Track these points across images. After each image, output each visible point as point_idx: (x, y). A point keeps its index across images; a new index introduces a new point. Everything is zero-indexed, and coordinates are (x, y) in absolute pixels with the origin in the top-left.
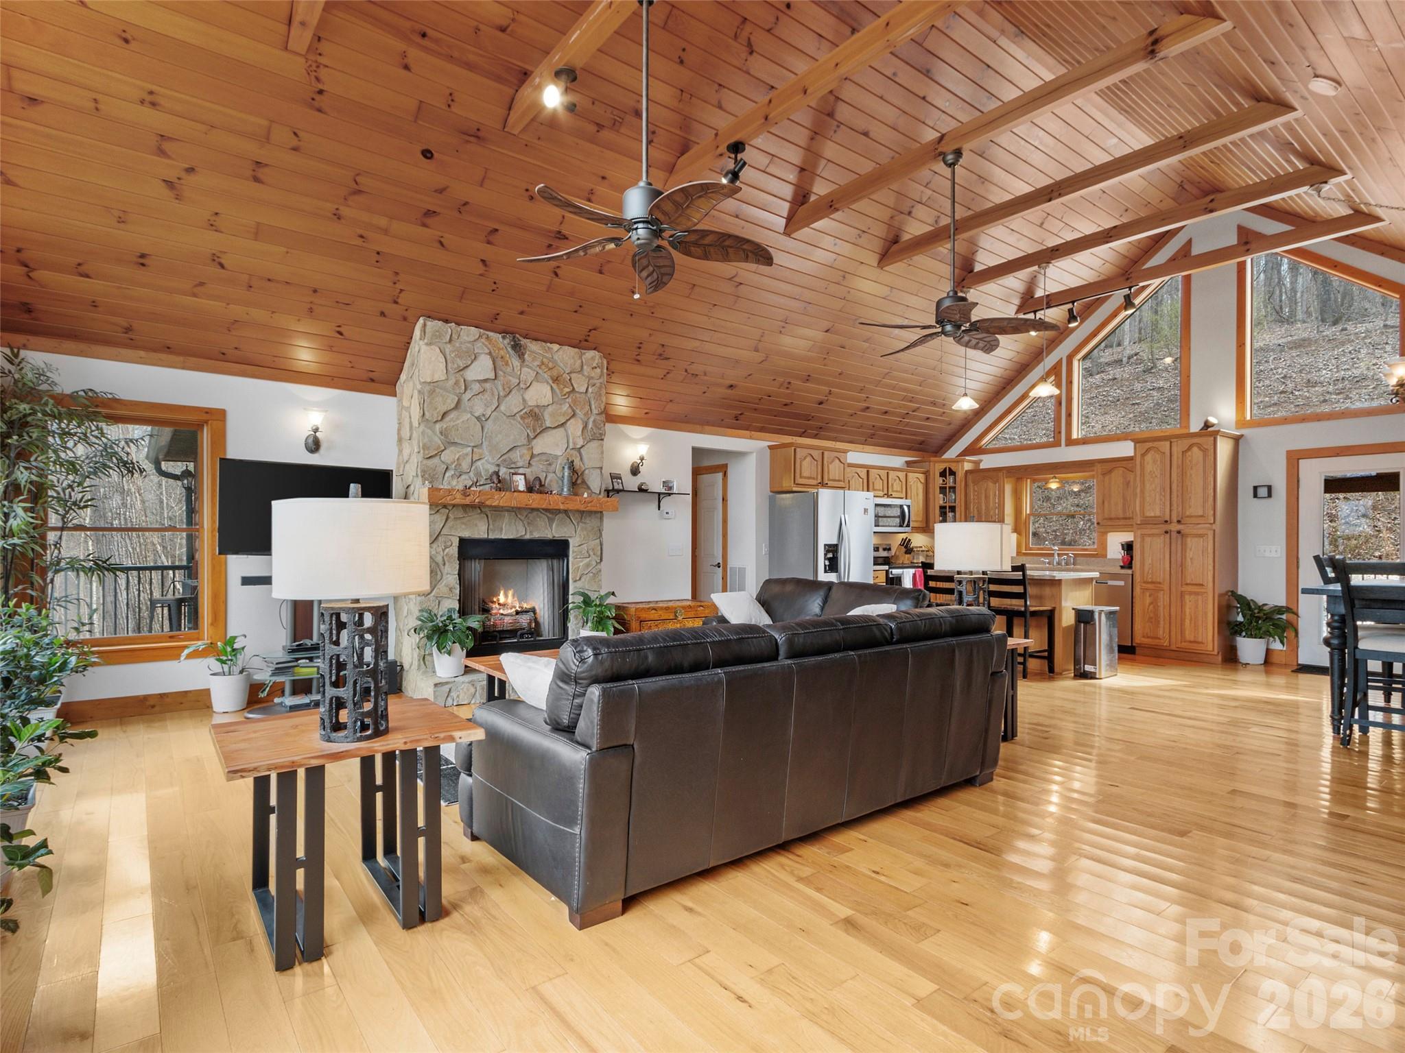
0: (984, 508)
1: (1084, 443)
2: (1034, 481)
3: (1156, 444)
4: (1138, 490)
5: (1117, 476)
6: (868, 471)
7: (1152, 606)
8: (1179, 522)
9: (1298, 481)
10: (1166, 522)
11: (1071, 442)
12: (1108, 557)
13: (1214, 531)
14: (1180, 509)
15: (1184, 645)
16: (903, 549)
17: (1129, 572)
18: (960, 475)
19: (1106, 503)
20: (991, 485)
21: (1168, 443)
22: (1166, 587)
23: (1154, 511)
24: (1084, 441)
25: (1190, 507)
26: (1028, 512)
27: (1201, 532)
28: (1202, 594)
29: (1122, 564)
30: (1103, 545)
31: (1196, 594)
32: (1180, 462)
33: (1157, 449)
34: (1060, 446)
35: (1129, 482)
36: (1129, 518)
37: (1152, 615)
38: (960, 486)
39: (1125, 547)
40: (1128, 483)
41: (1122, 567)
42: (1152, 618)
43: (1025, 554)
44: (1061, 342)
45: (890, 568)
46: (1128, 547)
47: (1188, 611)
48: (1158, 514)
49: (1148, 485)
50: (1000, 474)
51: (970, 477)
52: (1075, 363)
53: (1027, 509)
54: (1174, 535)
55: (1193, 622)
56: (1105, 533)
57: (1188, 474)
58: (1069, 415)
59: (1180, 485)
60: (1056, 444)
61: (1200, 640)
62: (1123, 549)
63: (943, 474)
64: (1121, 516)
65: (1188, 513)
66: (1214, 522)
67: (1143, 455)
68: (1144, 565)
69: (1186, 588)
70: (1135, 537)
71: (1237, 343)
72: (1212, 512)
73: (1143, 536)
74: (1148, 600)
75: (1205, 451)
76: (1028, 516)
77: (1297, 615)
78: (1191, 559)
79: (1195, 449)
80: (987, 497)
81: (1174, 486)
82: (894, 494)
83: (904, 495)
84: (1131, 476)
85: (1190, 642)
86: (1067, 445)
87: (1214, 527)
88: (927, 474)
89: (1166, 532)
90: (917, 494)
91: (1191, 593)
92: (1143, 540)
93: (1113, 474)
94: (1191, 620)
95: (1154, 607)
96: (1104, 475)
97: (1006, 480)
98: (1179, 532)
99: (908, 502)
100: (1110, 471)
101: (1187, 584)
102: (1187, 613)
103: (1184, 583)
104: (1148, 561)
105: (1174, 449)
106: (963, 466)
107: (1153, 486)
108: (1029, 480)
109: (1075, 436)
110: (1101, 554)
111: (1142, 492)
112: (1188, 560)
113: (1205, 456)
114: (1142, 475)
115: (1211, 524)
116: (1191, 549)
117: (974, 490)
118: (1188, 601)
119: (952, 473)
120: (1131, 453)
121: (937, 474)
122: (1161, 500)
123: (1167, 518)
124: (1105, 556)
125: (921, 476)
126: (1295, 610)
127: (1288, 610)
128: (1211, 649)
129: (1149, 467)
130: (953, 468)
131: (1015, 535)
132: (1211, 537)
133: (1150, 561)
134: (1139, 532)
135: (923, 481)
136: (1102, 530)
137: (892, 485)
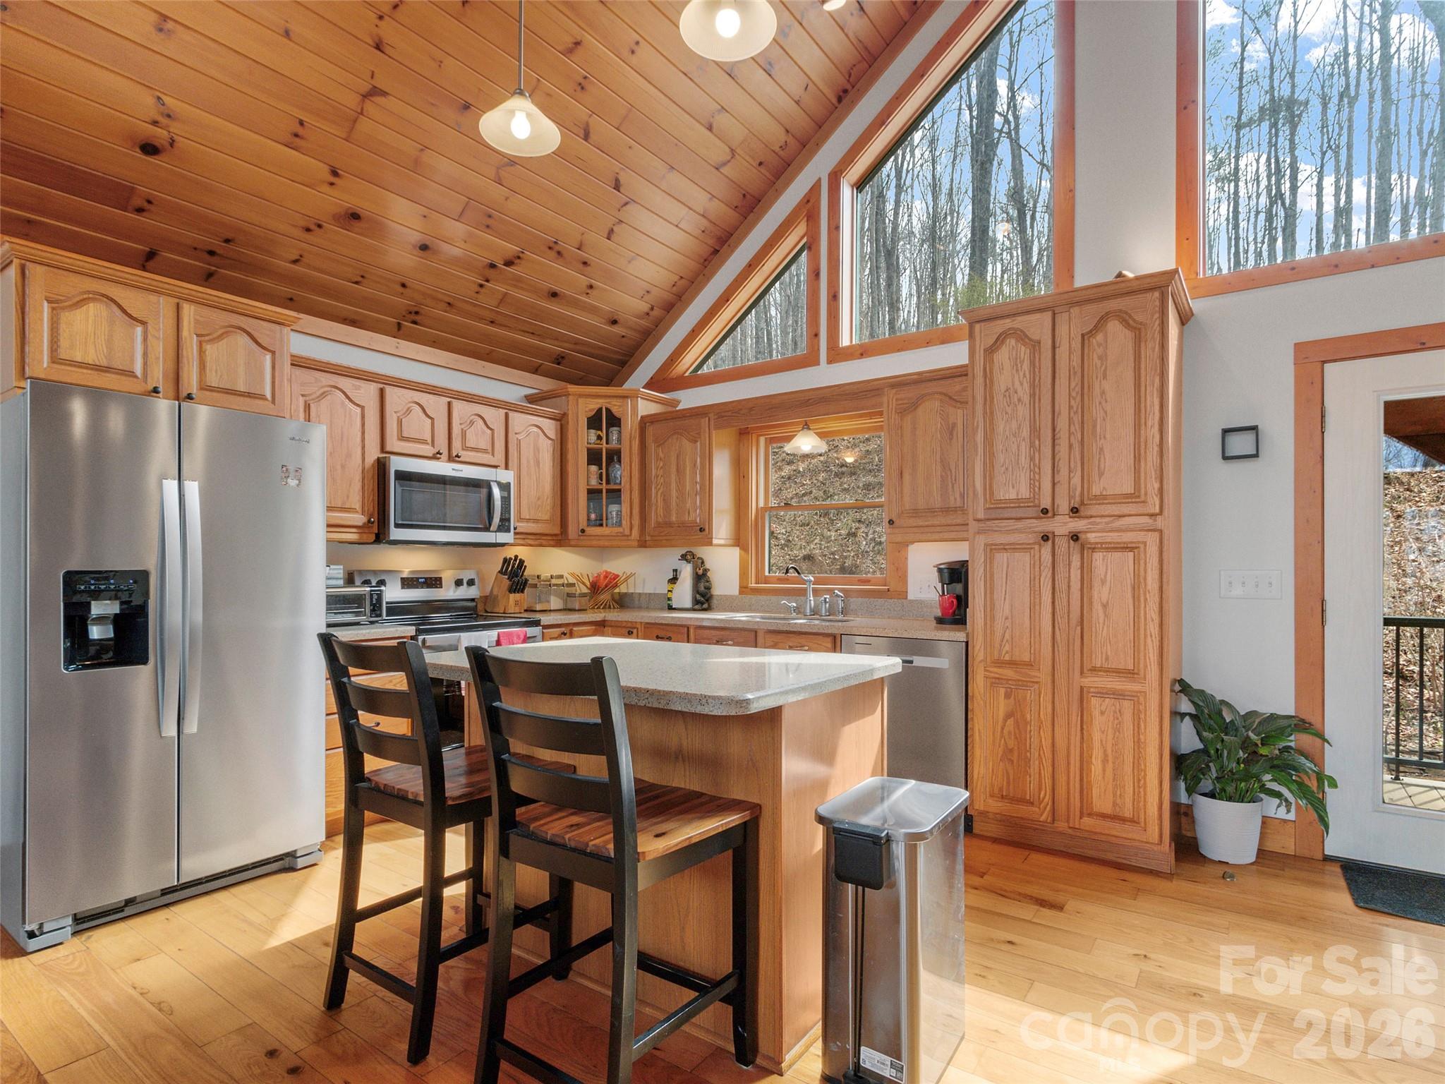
0: (674, 494)
1: (862, 355)
2: (771, 441)
3: (1019, 322)
4: (980, 437)
5: (930, 414)
6: (382, 392)
7: (1010, 722)
8: (1075, 510)
9: (1323, 416)
10: (1045, 511)
11: (838, 354)
12: (911, 596)
13: (1161, 531)
14: (1076, 480)
15: (1088, 822)
16: (505, 581)
17: (961, 636)
18: (630, 425)
19: (907, 477)
20: (686, 444)
21: (1047, 317)
22: (1044, 676)
23: (1014, 487)
24: (861, 352)
25: (1101, 474)
26: (761, 504)
27: (1128, 537)
28: (1134, 697)
29: (939, 614)
30: (901, 573)
31: (1118, 695)
32: (1076, 361)
33: (1021, 336)
34: (817, 363)
35: (954, 425)
36: (955, 510)
37: (1011, 744)
38: (630, 450)
39: (946, 575)
40: (951, 430)
41: (940, 621)
42: (1011, 751)
43: (756, 591)
44: (818, 146)
45: (419, 632)
46: (955, 574)
47: (1097, 736)
48: (1025, 493)
49: (1001, 426)
50: (705, 421)
51: (650, 430)
52: (846, 192)
53: (758, 498)
54: (1062, 544)
55: (1110, 766)
56: (906, 544)
57: (1097, 391)
58: (834, 297)
59: (1077, 419)
60: (809, 360)
61: (1128, 813)
62: (942, 581)
63: (594, 422)
64: (937, 502)
65: (1096, 490)
66: (1161, 513)
67: (991, 350)
68: (993, 618)
69: (1091, 681)
70: (972, 551)
71: (1178, 103)
72: (1157, 485)
73: (992, 549)
74: (1002, 706)
75: (1138, 332)
76: (761, 512)
77: (1321, 736)
78: (1105, 606)
79: (1114, 326)
80: (680, 471)
81: (1062, 424)
82: (466, 456)
83: (499, 458)
84: (957, 415)
85: (1104, 816)
86: (830, 362)
87: (1160, 522)
88: (561, 420)
89: (1045, 538)
90: (538, 463)
91: (1103, 694)
92: (989, 561)
93: (920, 411)
94: (1105, 761)
95: (1017, 723)
96: (902, 412)
97: (714, 432)
98: (1075, 537)
99: (507, 476)
100: (914, 406)
101: (1094, 670)
102: (1096, 744)
103: (1087, 666)
104: (1003, 609)
105: (1062, 330)
106: (635, 409)
107: (1014, 425)
108: (762, 440)
109: (845, 341)
110: (894, 591)
111: (989, 441)
112: (1098, 609)
113: (1138, 341)
114: (989, 399)
115: (1152, 515)
116: (1103, 582)
117: (657, 455)
118: (1096, 713)
119: (614, 421)
120: (964, 360)
121: (583, 423)
122: (1032, 459)
123: (1046, 503)
124: (903, 594)
125: (550, 427)
126: (1318, 726)
127: (1301, 725)
128: (1156, 839)
129: (1003, 380)
130: (615, 410)
131: (736, 552)
132: (1152, 550)
133: (1007, 612)
134: (981, 540)
135: (552, 434)
136: (899, 538)
137: (464, 434)
